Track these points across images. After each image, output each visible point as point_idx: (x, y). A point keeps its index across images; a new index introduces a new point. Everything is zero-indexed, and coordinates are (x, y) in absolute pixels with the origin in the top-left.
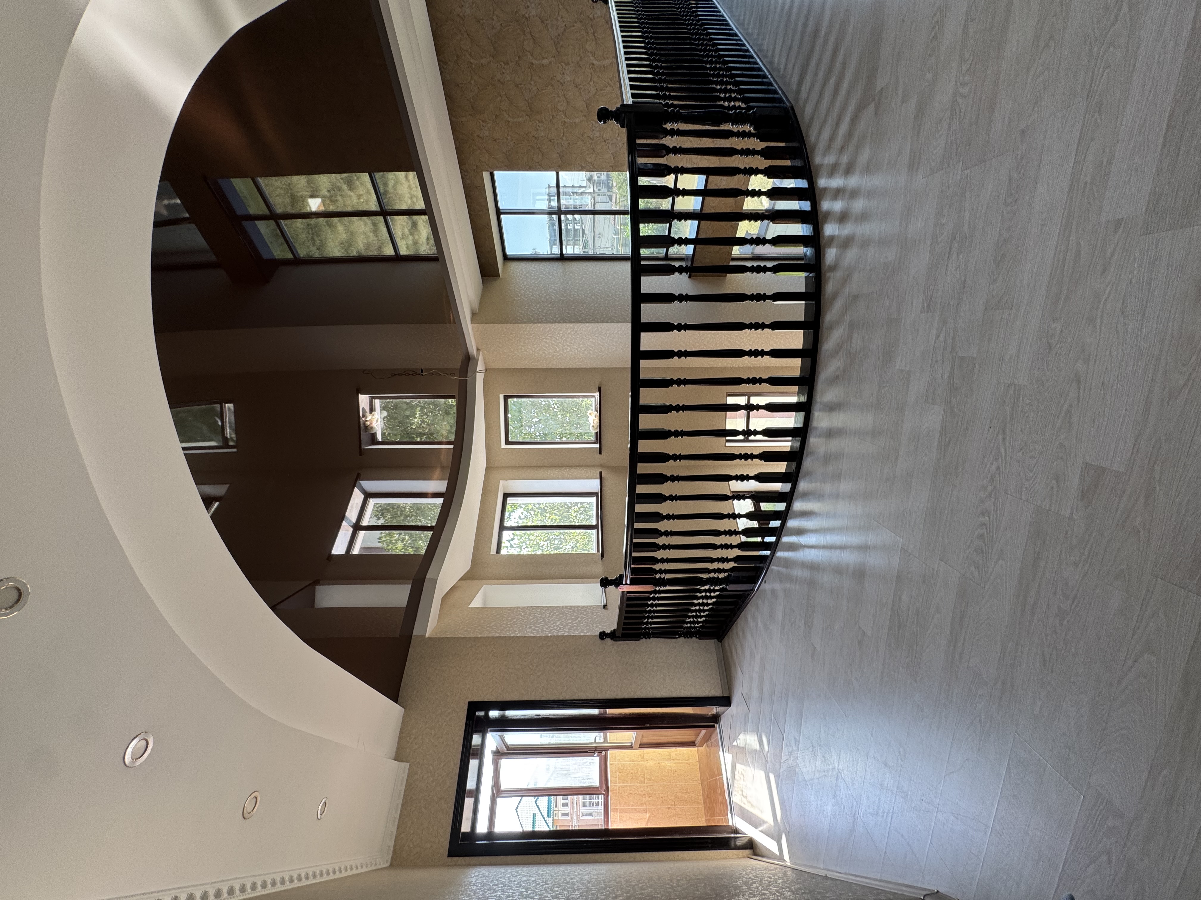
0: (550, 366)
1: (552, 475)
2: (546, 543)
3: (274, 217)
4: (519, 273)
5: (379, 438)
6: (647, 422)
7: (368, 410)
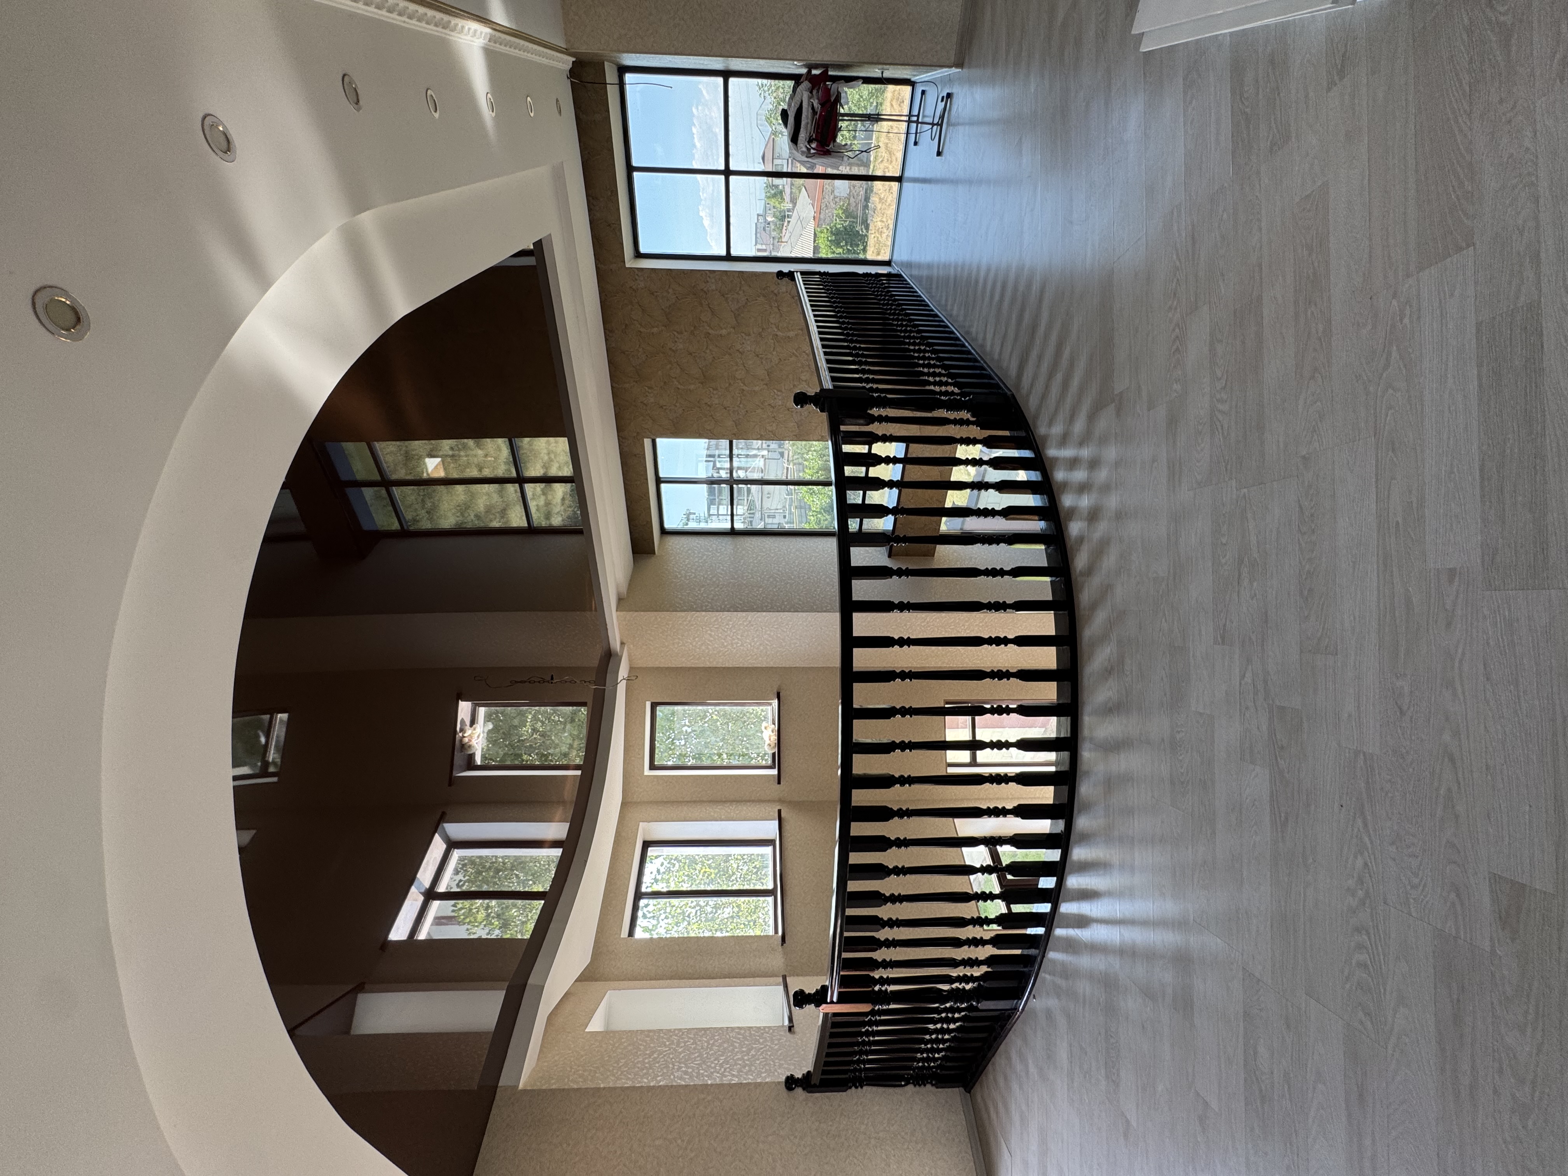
0: (714, 664)
1: (712, 814)
2: (694, 911)
3: (386, 483)
4: (680, 549)
5: (478, 761)
6: (863, 765)
7: (468, 722)
